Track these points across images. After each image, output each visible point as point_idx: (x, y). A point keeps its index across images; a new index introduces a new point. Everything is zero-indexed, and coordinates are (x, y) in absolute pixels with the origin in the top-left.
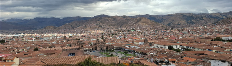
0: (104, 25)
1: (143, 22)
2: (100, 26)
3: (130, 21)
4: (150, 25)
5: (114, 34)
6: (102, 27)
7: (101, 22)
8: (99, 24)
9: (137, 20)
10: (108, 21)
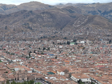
0: (35, 25)
1: (96, 25)
2: (29, 28)
3: (76, 21)
4: (107, 28)
5: (47, 48)
6: (31, 29)
7: (31, 20)
8: (28, 24)
9: (87, 19)
10: (42, 18)
